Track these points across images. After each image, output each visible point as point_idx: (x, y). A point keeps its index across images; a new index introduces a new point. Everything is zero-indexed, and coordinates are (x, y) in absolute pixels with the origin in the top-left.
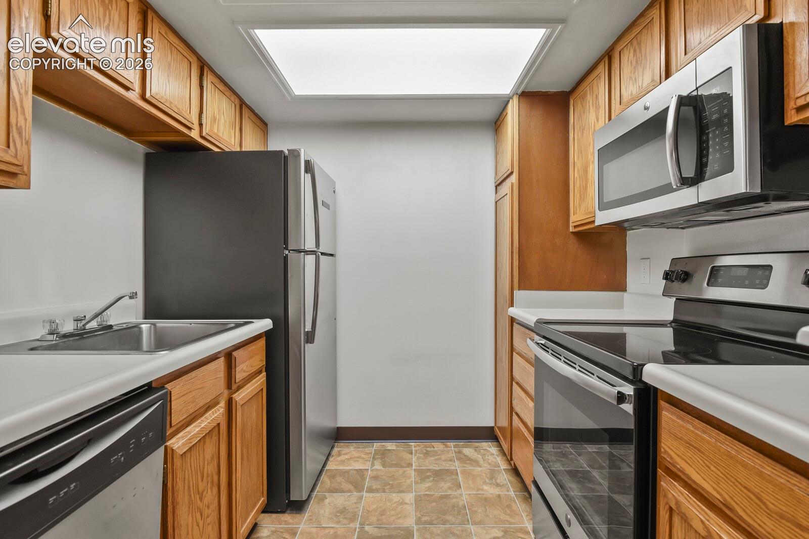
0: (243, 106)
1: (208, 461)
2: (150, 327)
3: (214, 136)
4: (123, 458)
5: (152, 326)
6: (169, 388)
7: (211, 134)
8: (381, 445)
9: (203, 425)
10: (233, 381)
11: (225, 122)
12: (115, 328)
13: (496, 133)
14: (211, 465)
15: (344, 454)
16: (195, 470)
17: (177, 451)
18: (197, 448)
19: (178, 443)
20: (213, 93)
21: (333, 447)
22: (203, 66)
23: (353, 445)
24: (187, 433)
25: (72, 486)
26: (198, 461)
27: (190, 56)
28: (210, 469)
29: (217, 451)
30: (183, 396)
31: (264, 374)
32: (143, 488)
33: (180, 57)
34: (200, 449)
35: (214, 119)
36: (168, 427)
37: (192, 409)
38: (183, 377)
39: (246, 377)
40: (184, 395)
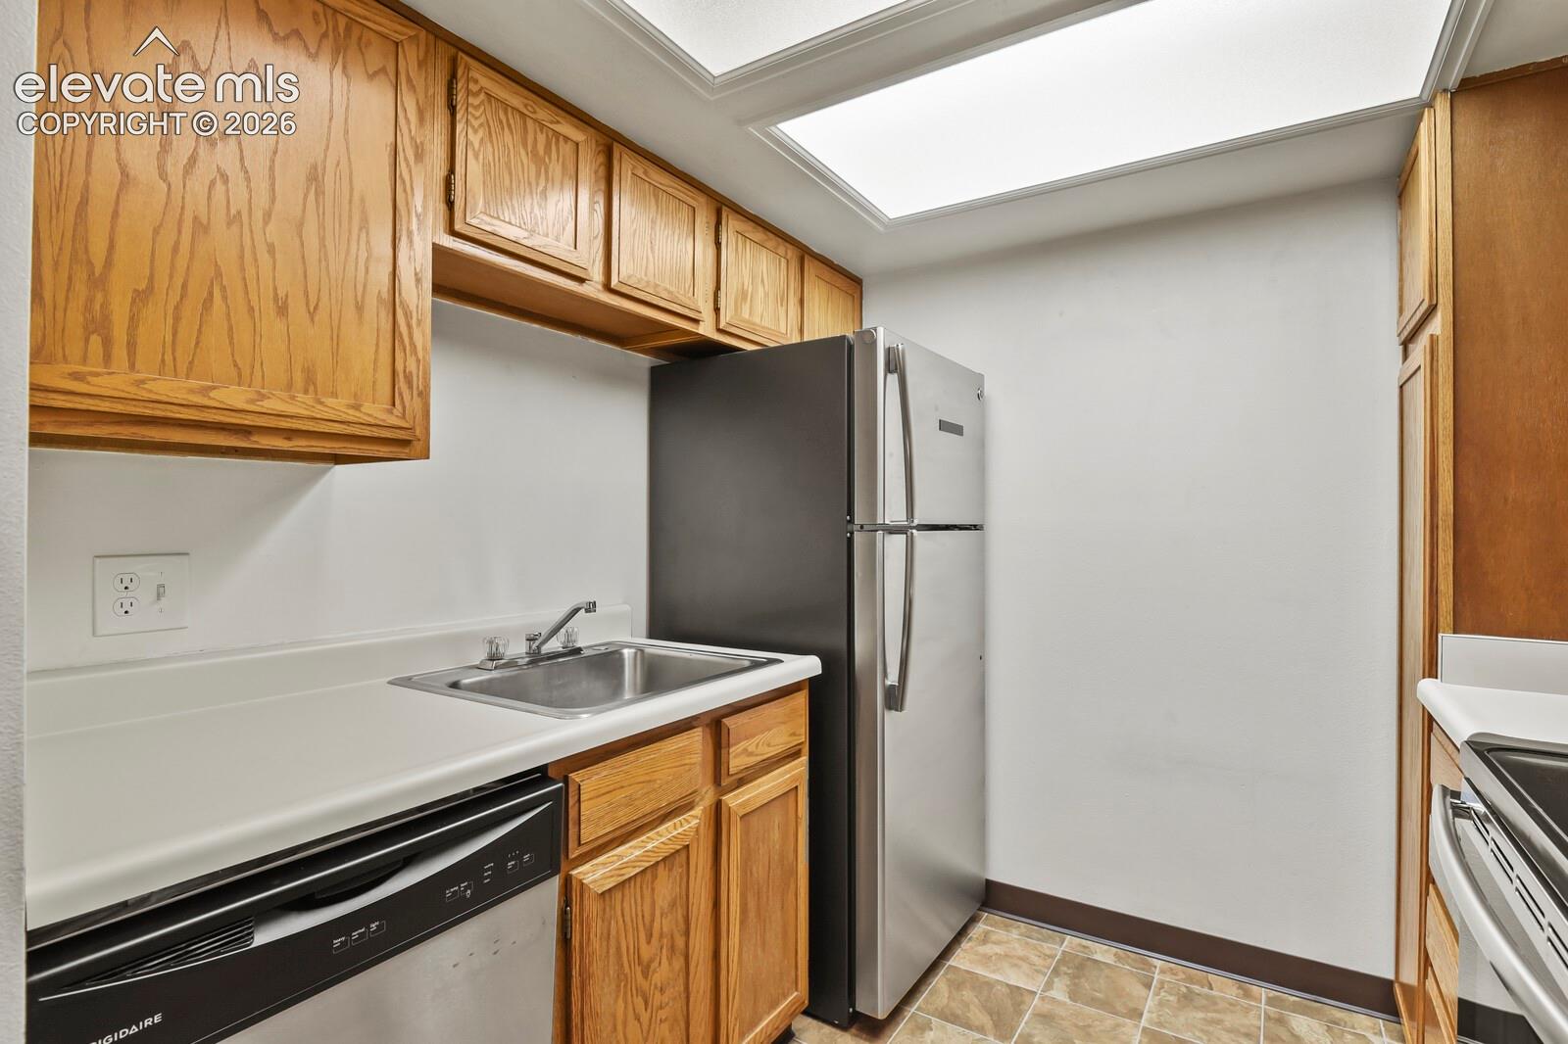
0: (804, 256)
1: (661, 908)
2: (636, 653)
3: (742, 325)
4: (469, 892)
5: (639, 653)
6: (577, 780)
7: (733, 322)
8: (1080, 945)
9: (650, 846)
10: (724, 771)
11: (766, 295)
12: (586, 653)
13: (1400, 204)
14: (669, 917)
15: (995, 943)
16: (632, 921)
17: (591, 887)
18: (638, 884)
19: (594, 874)
20: (740, 250)
21: (973, 920)
22: (722, 207)
23: (1019, 927)
24: (615, 858)
25: (374, 926)
26: (639, 908)
27: (693, 198)
28: (665, 924)
29: (684, 893)
30: (604, 794)
31: (804, 759)
32: (514, 943)
33: (673, 204)
34: (644, 886)
35: (743, 295)
36: (572, 844)
37: (624, 816)
38: (608, 762)
39: (755, 765)
40: (608, 793)
